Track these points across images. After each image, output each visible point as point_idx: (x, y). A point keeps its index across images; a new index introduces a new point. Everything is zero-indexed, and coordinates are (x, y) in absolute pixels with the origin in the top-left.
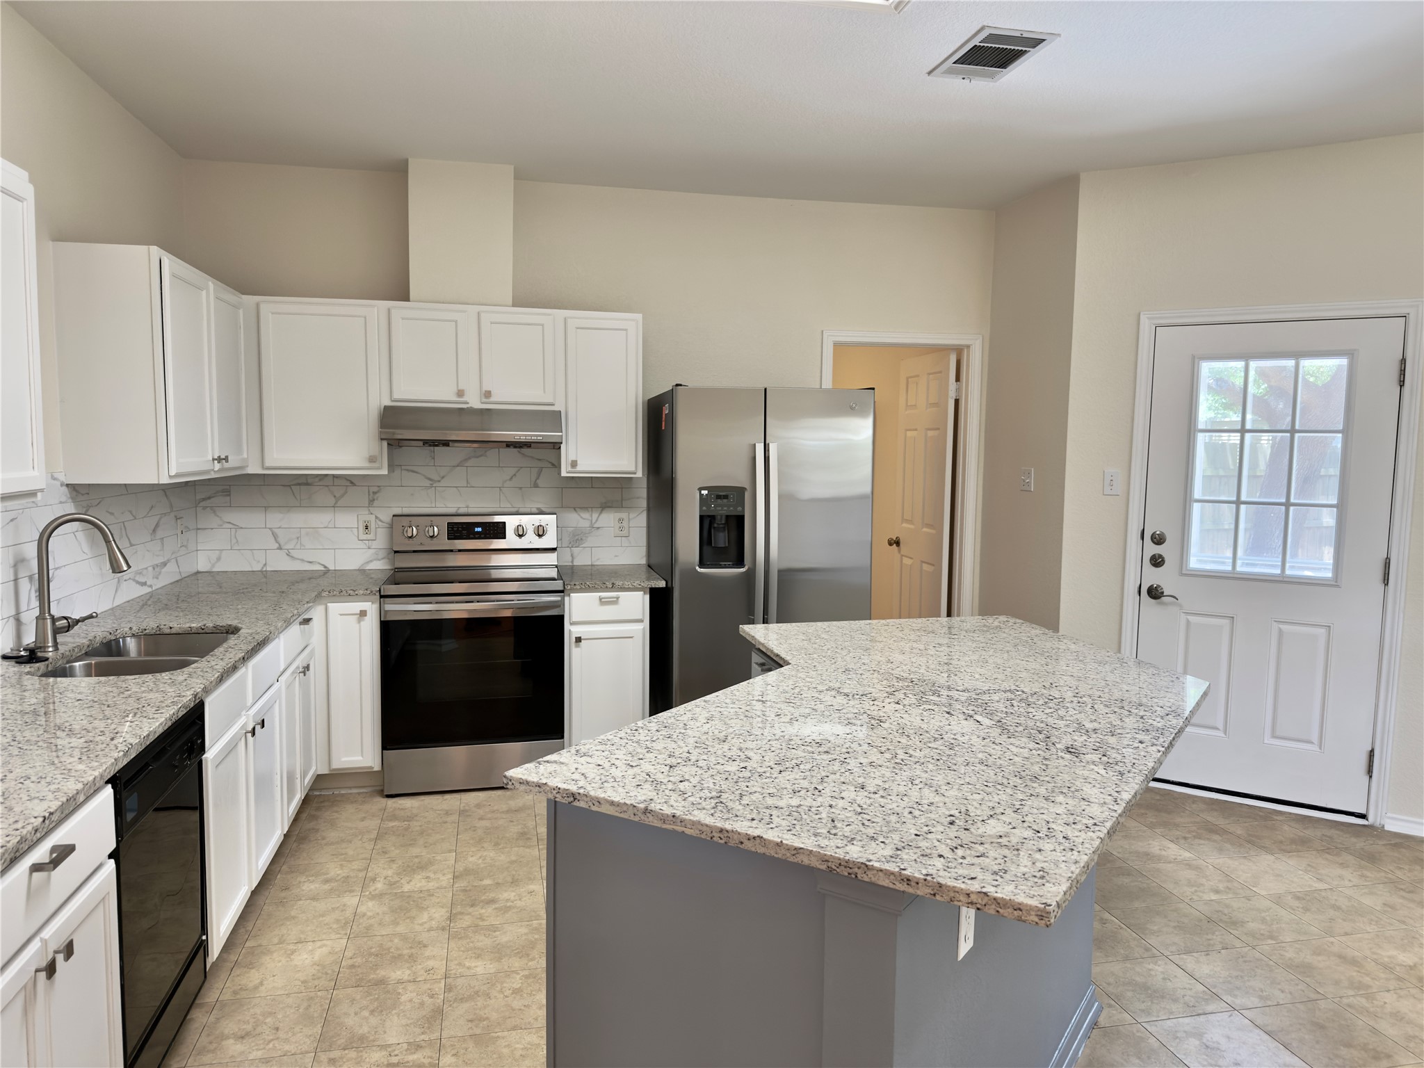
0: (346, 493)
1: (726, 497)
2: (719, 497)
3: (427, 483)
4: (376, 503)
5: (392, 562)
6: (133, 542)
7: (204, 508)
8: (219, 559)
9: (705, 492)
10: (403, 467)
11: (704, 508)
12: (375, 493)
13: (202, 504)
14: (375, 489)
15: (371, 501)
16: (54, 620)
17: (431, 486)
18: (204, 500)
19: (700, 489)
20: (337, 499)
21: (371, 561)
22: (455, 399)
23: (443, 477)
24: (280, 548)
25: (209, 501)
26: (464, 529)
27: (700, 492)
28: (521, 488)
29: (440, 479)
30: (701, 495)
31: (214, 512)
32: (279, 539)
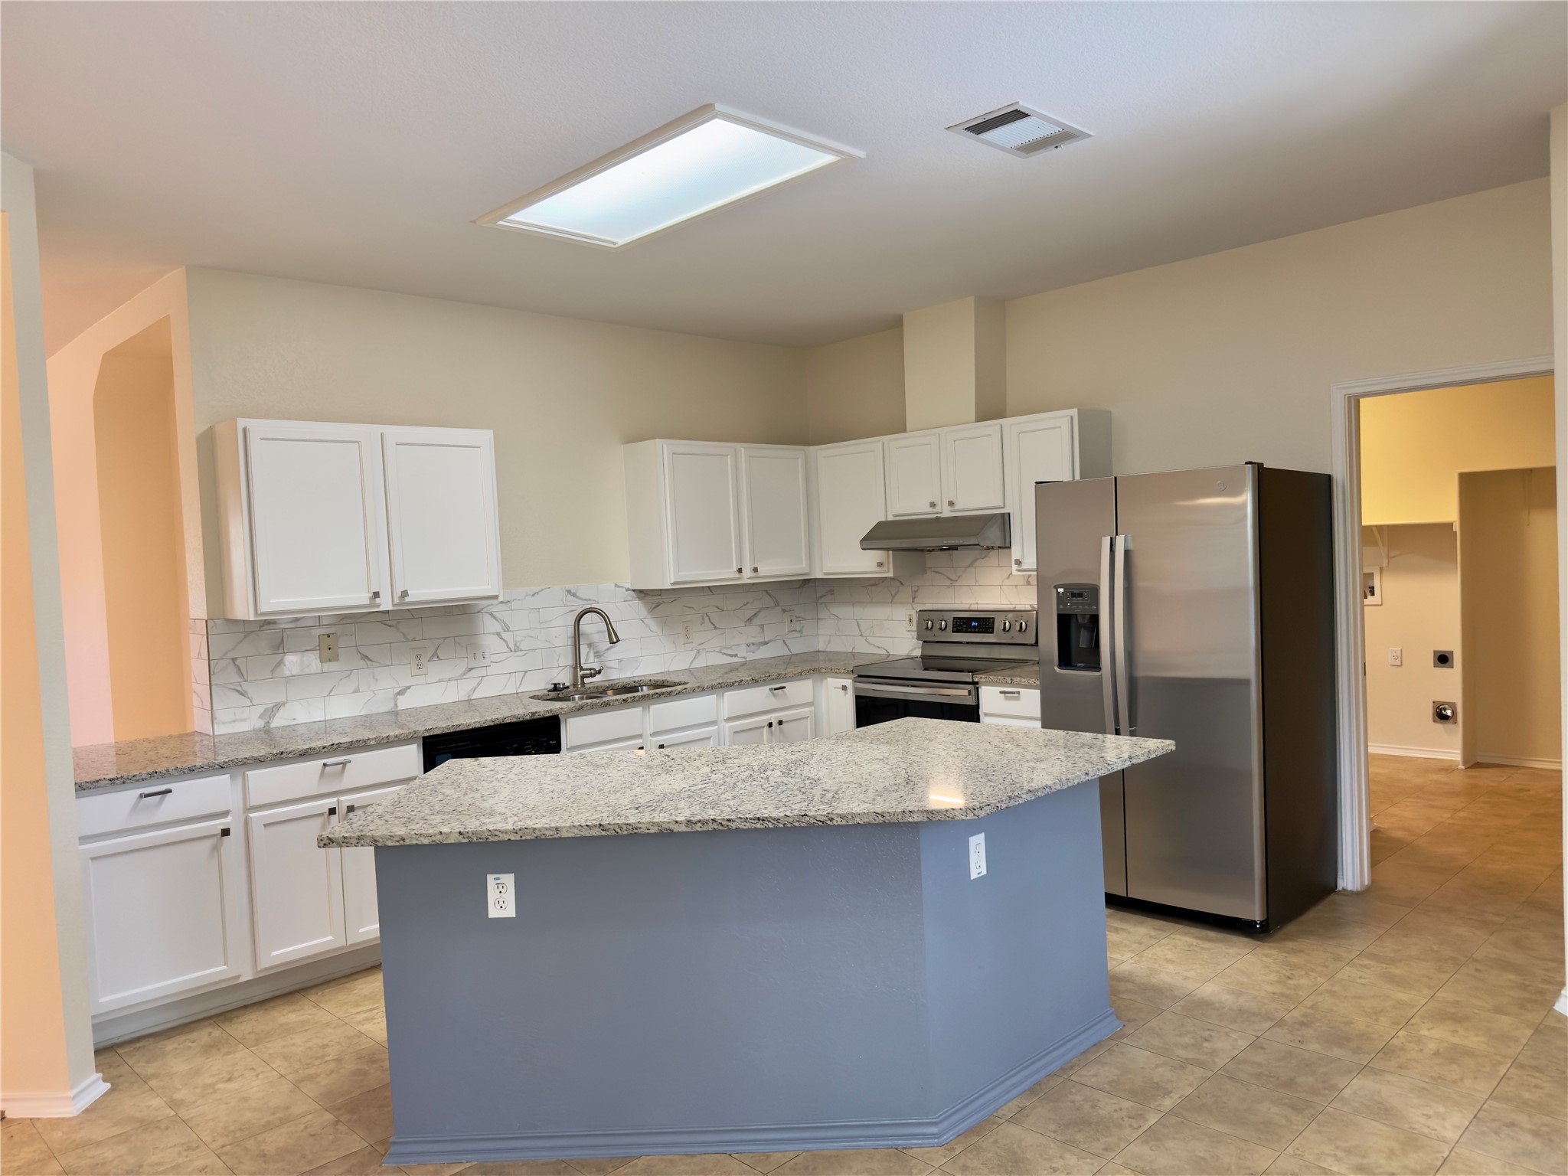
0: (898, 591)
1: (1080, 595)
2: (1074, 595)
3: (948, 582)
4: (916, 600)
5: (923, 648)
6: (718, 626)
7: (821, 603)
8: (829, 642)
9: (1061, 590)
10: (933, 569)
11: (1061, 607)
12: (915, 591)
13: (820, 601)
14: (916, 588)
15: (914, 598)
16: (582, 669)
17: (951, 585)
18: (821, 597)
19: (1056, 587)
20: (893, 597)
21: (915, 649)
22: (931, 510)
23: (959, 577)
24: (861, 635)
25: (823, 599)
26: (964, 623)
27: (1057, 590)
28: (1016, 586)
29: (956, 579)
30: (1058, 593)
31: (826, 606)
32: (861, 628)
